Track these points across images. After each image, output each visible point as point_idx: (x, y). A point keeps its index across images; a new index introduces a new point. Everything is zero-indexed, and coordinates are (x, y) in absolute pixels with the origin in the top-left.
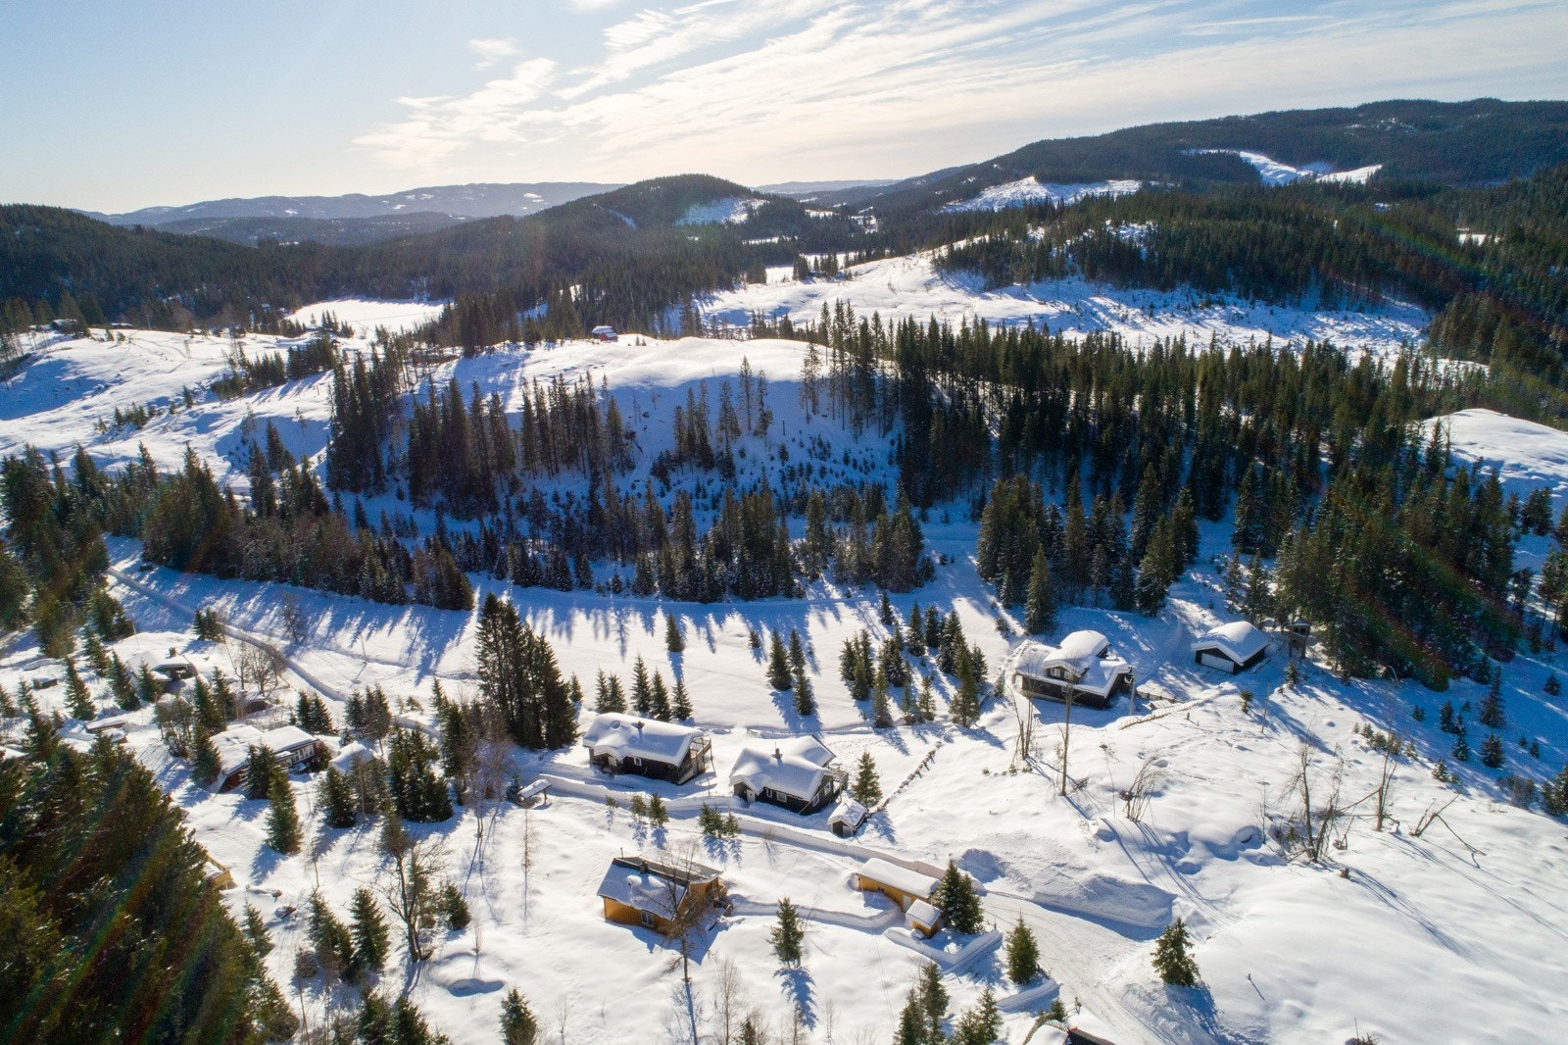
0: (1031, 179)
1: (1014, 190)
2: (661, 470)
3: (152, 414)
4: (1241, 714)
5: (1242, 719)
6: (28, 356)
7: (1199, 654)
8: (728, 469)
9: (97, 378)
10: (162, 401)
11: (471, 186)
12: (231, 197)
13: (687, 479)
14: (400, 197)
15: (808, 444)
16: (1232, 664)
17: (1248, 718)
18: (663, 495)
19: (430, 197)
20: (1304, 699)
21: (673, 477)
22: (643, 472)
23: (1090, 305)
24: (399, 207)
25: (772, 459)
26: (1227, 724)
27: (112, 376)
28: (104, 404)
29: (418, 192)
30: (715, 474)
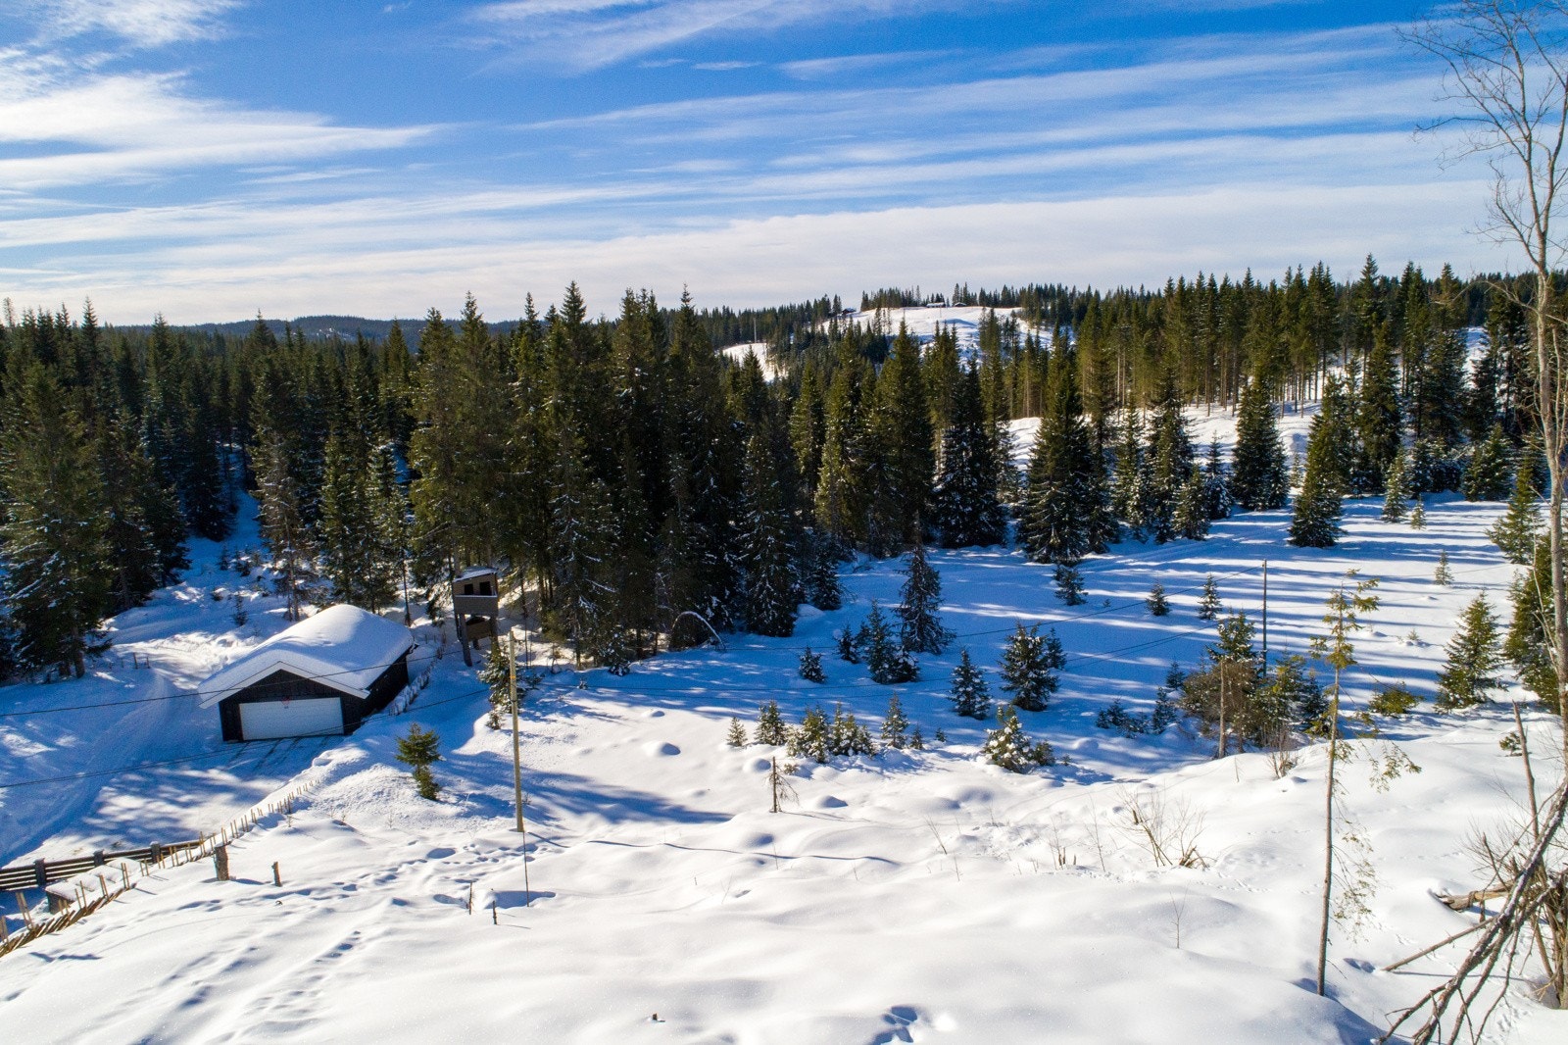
4: (423, 806)
5: (431, 818)
7: (229, 709)
16: (335, 703)
17: (449, 810)
20: (558, 724)
26: (396, 847)
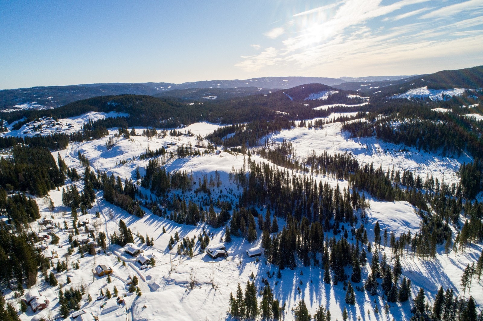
0: (425, 88)
1: (418, 91)
2: (196, 192)
3: (127, 162)
6: (114, 144)
8: (209, 193)
9: (123, 151)
10: (130, 159)
11: (268, 78)
12: (205, 80)
13: (201, 194)
14: (248, 81)
15: (228, 190)
18: (195, 197)
19: (256, 80)
21: (199, 193)
22: (193, 192)
23: (372, 146)
24: (247, 83)
25: (219, 192)
27: (126, 151)
28: (121, 158)
29: (253, 79)
30: (207, 194)
